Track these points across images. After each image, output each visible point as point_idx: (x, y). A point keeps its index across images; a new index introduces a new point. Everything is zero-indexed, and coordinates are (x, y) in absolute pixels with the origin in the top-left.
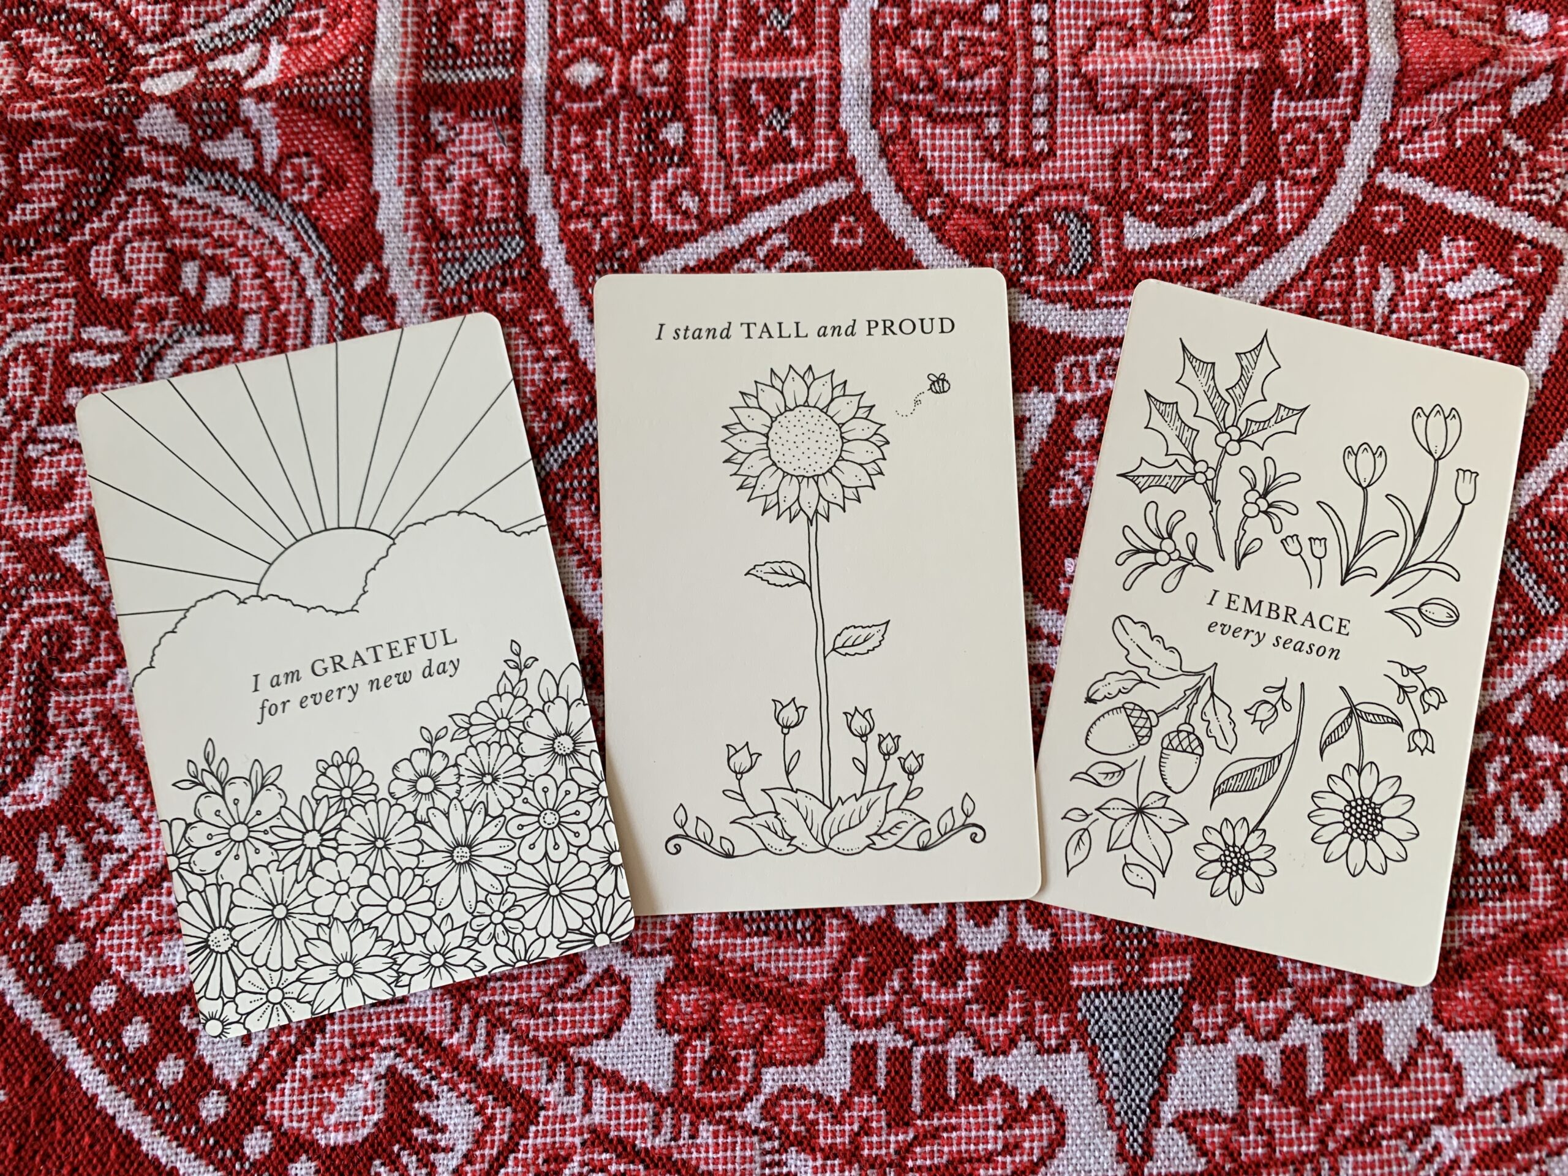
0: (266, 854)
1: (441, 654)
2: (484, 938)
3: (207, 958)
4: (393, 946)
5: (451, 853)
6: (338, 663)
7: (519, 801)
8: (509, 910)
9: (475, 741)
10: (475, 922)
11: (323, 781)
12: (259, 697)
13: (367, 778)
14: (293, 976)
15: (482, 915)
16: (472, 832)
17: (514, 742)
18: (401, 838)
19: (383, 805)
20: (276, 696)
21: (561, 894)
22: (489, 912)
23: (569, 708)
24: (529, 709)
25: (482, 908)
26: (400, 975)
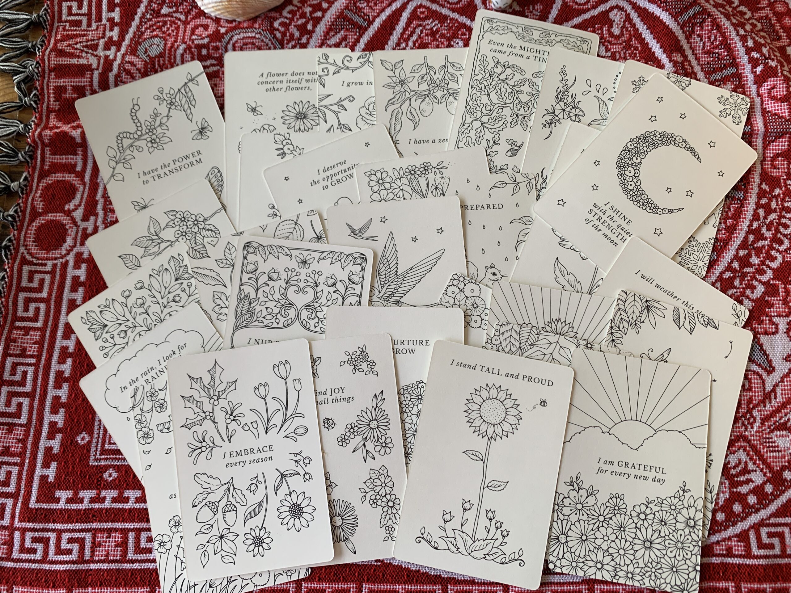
0: (585, 517)
1: (660, 476)
2: (647, 575)
3: (557, 542)
4: (617, 564)
5: (644, 542)
6: (627, 465)
7: (671, 535)
8: (658, 569)
9: (662, 509)
10: (646, 568)
11: (610, 501)
12: (599, 465)
13: (624, 506)
14: (581, 560)
15: (648, 567)
16: (653, 538)
17: (675, 515)
18: (630, 530)
19: (627, 517)
20: (605, 467)
21: (677, 571)
22: (651, 567)
23: (696, 511)
24: (683, 506)
25: (649, 565)
26: (616, 575)
